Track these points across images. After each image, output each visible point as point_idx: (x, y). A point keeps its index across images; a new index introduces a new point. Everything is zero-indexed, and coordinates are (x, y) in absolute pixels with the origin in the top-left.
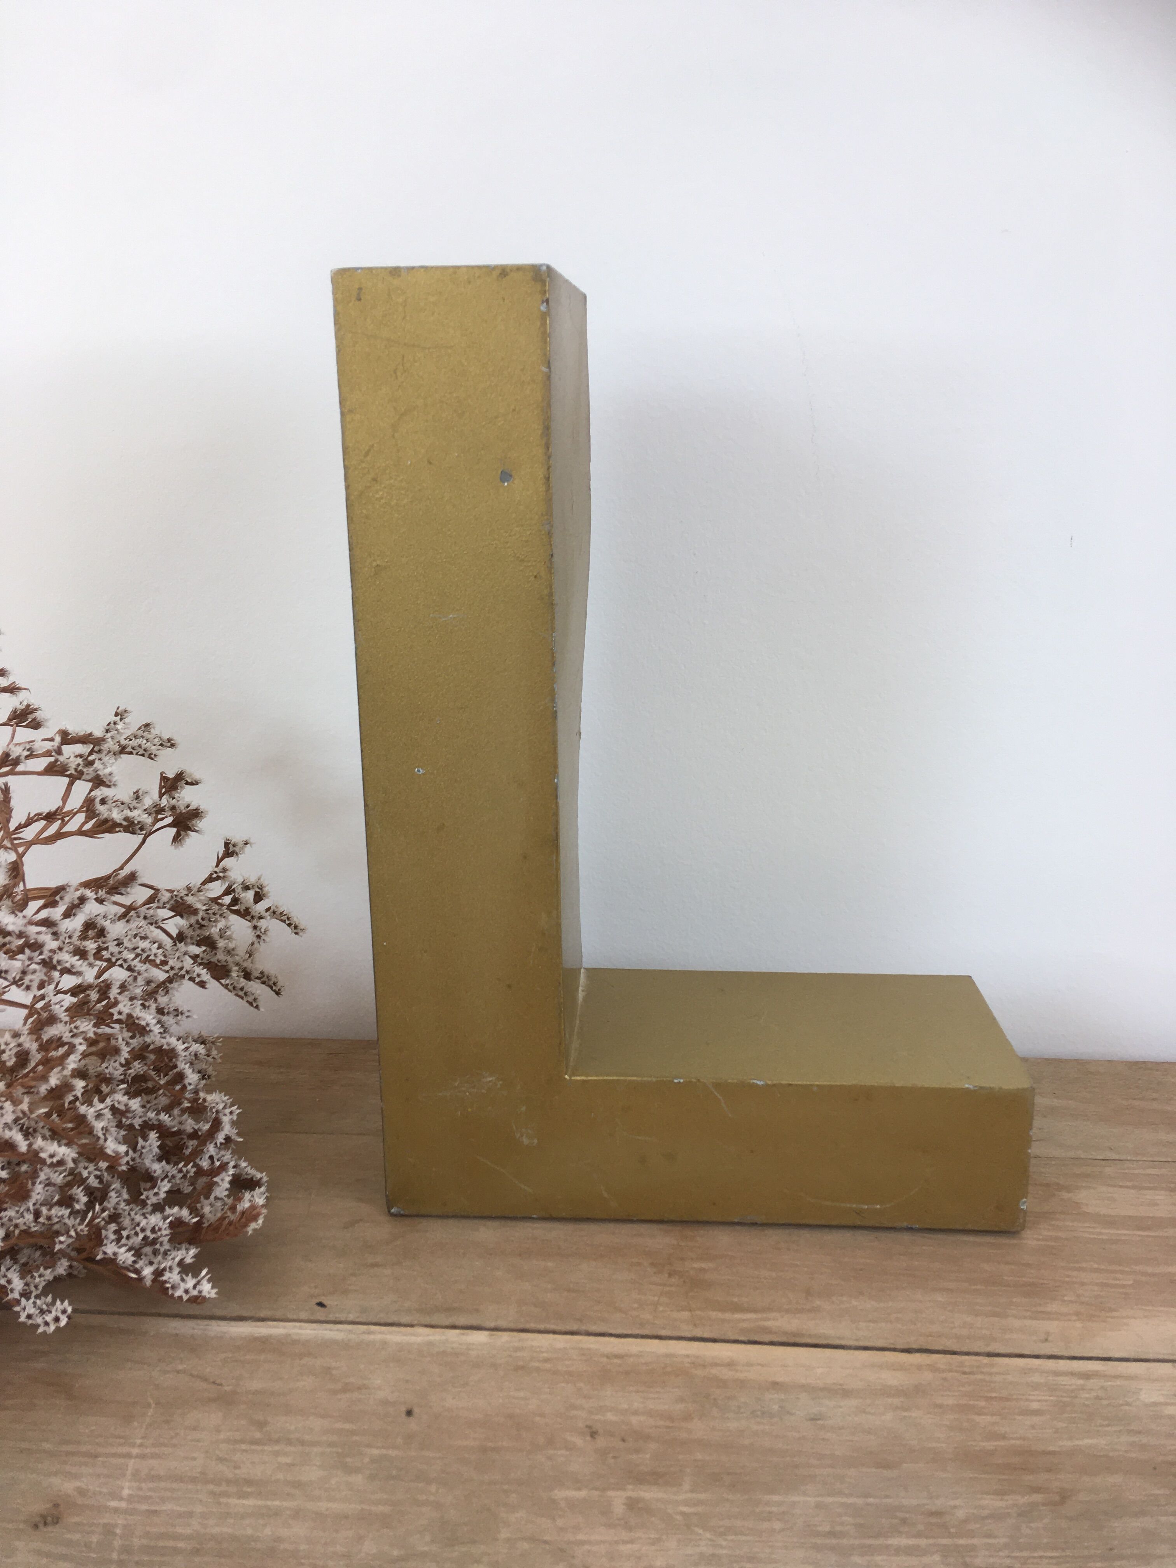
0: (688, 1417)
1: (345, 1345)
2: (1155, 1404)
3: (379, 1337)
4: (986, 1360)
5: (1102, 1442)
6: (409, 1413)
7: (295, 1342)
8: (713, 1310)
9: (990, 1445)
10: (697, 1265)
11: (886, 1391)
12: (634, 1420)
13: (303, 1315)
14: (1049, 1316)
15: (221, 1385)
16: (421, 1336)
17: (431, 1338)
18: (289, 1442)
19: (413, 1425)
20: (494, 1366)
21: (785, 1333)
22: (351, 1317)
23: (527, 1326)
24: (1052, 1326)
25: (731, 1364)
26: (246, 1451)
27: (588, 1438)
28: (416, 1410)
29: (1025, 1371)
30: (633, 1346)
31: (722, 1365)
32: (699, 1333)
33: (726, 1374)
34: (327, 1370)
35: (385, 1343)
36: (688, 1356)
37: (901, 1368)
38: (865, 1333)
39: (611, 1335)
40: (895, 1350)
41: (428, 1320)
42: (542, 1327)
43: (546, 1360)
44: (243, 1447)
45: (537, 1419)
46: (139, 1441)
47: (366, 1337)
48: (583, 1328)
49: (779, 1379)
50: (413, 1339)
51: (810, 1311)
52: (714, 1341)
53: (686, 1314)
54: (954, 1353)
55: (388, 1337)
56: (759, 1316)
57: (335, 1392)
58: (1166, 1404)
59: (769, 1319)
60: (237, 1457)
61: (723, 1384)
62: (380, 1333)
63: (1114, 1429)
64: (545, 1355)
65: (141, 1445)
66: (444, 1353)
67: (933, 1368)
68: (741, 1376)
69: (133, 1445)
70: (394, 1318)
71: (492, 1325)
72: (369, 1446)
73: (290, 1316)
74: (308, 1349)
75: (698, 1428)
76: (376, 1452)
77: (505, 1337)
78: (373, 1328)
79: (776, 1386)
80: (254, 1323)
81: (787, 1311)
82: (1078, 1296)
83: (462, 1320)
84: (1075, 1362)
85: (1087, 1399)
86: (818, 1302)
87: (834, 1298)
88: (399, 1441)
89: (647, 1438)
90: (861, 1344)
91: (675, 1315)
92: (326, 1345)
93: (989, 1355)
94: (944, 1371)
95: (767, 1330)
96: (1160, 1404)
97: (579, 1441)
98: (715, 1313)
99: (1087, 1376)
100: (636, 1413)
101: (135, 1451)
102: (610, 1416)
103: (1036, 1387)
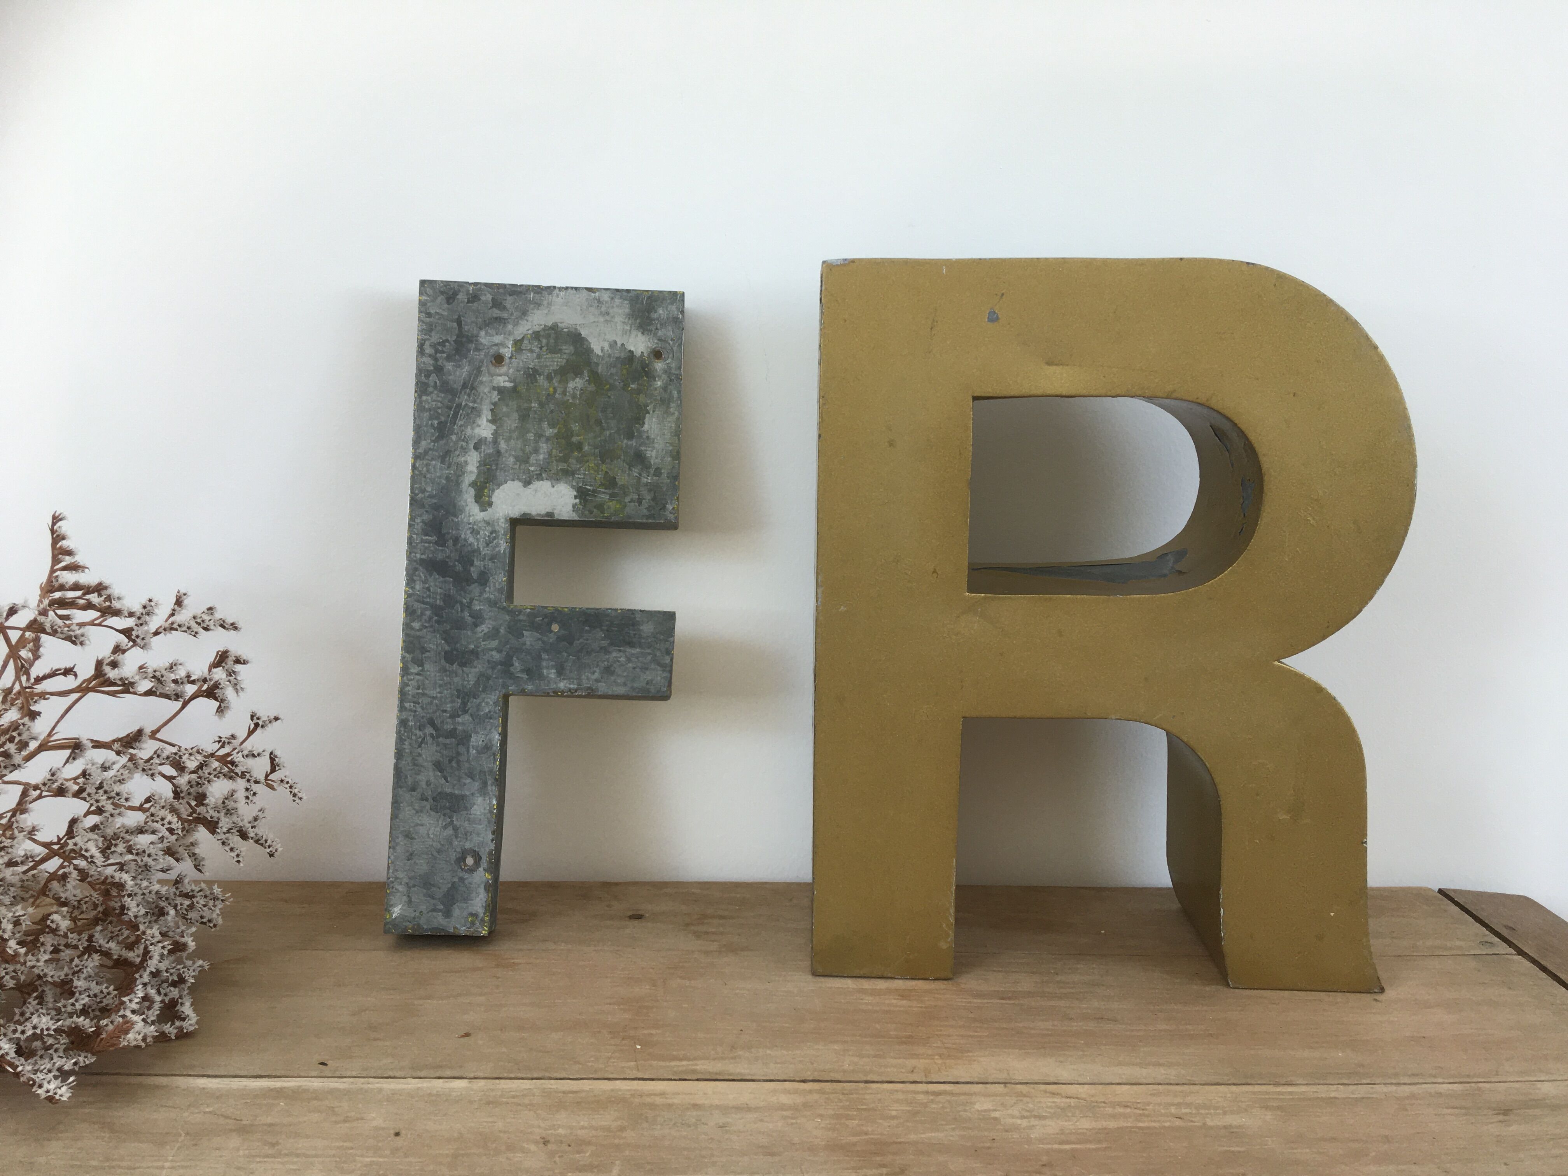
0: (622, 1129)
1: (347, 1092)
2: (985, 1111)
3: (377, 1085)
4: (862, 1085)
5: (941, 1135)
6: (397, 1134)
7: (306, 1091)
8: (654, 1060)
9: (854, 1139)
10: (646, 1032)
11: (782, 1107)
12: (580, 1132)
13: (314, 1074)
14: (917, 1056)
15: (241, 1120)
16: (412, 1084)
17: (419, 1085)
18: (298, 1155)
19: (399, 1142)
20: (471, 1102)
21: (710, 1073)
22: (354, 1074)
23: (501, 1076)
24: (921, 1063)
25: (662, 1094)
26: (260, 1162)
27: (542, 1145)
28: (403, 1132)
29: (892, 1092)
30: (586, 1085)
31: (655, 1095)
32: (640, 1075)
33: (658, 1100)
34: (332, 1108)
35: (380, 1090)
36: (629, 1090)
37: (796, 1092)
38: (773, 1070)
39: (570, 1079)
40: (794, 1081)
41: (414, 1075)
42: (512, 1076)
43: (513, 1097)
44: (258, 1159)
45: (502, 1135)
46: (170, 1158)
47: (365, 1086)
48: (547, 1075)
49: (699, 1102)
50: (406, 1086)
51: (732, 1058)
52: (652, 1080)
53: (633, 1064)
54: (840, 1082)
55: (385, 1086)
56: (691, 1063)
57: (336, 1122)
58: (995, 1110)
59: (697, 1065)
60: (253, 1166)
61: (653, 1106)
62: (377, 1083)
63: (951, 1127)
64: (513, 1093)
65: (172, 1161)
66: (430, 1094)
67: (821, 1092)
68: (670, 1101)
69: (167, 1161)
70: (391, 1074)
71: (472, 1075)
72: (362, 1156)
73: (302, 1074)
74: (317, 1095)
75: (630, 1135)
76: (368, 1160)
77: (482, 1083)
78: (371, 1080)
79: (695, 1106)
80: (270, 1080)
81: (714, 1059)
82: (943, 1043)
83: (448, 1073)
84: (930, 1085)
85: (934, 1108)
86: (740, 1053)
87: (753, 1050)
88: (388, 1152)
89: (589, 1143)
90: (768, 1078)
91: (623, 1065)
92: (331, 1092)
93: (866, 1082)
94: (828, 1093)
95: (694, 1072)
96: (989, 1110)
97: (533, 1147)
98: (655, 1062)
99: (937, 1094)
100: (583, 1128)
101: (167, 1164)
102: (561, 1131)
103: (897, 1101)
